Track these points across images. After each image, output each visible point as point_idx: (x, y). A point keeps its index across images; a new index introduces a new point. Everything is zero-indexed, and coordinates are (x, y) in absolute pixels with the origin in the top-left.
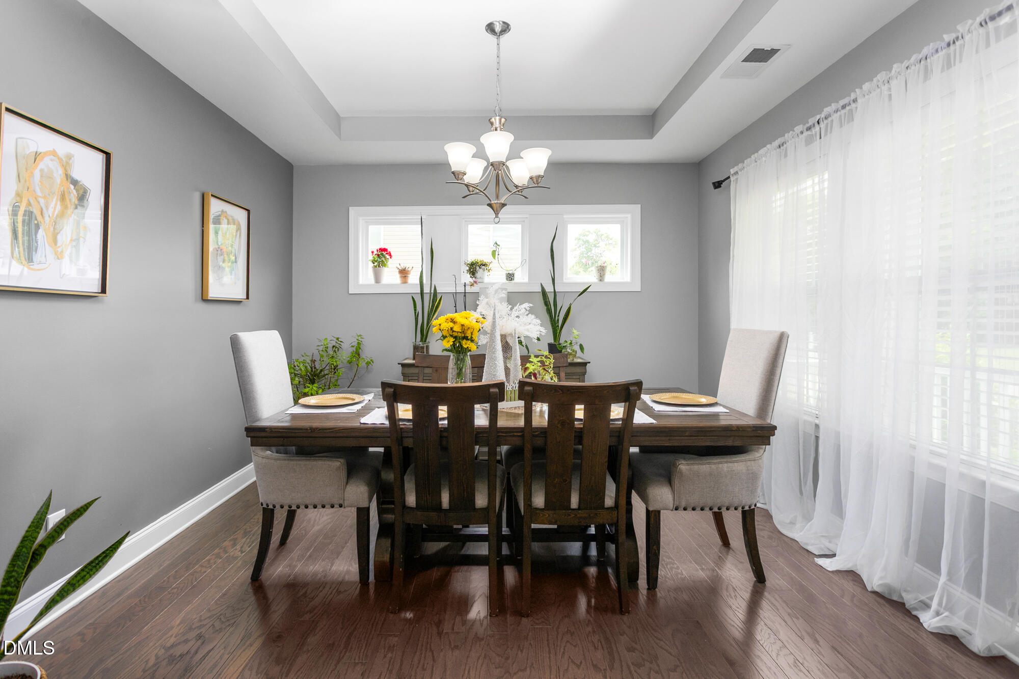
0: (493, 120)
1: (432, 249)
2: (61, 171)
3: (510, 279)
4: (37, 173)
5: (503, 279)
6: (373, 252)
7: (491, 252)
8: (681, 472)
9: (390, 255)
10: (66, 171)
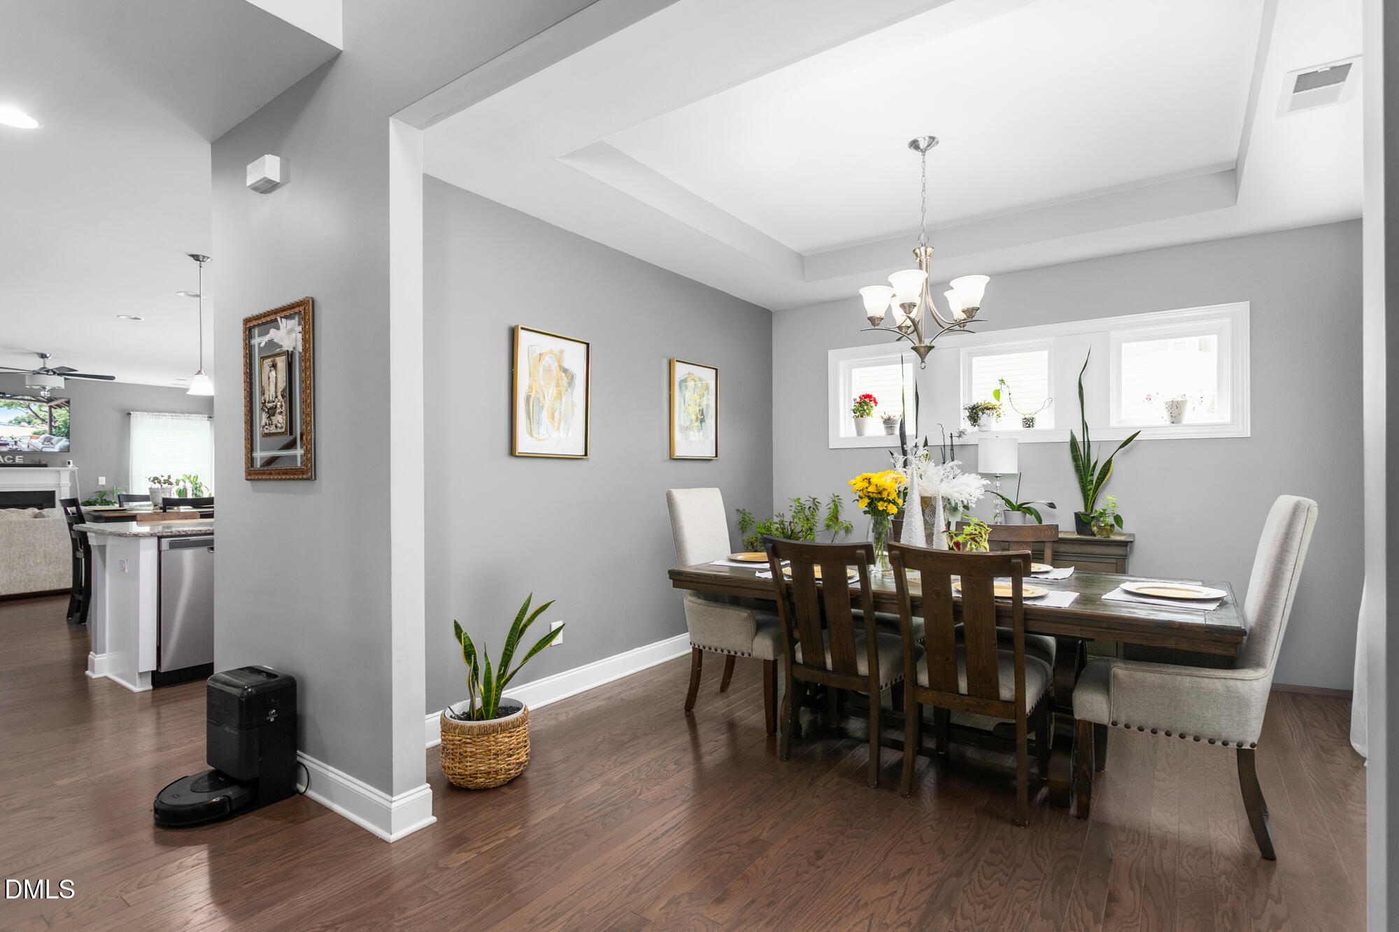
0: (917, 251)
1: (917, 393)
2: (556, 364)
3: (1027, 425)
4: (541, 369)
5: (1019, 425)
6: (855, 400)
7: (992, 392)
8: (1115, 677)
9: (876, 403)
10: (559, 363)
